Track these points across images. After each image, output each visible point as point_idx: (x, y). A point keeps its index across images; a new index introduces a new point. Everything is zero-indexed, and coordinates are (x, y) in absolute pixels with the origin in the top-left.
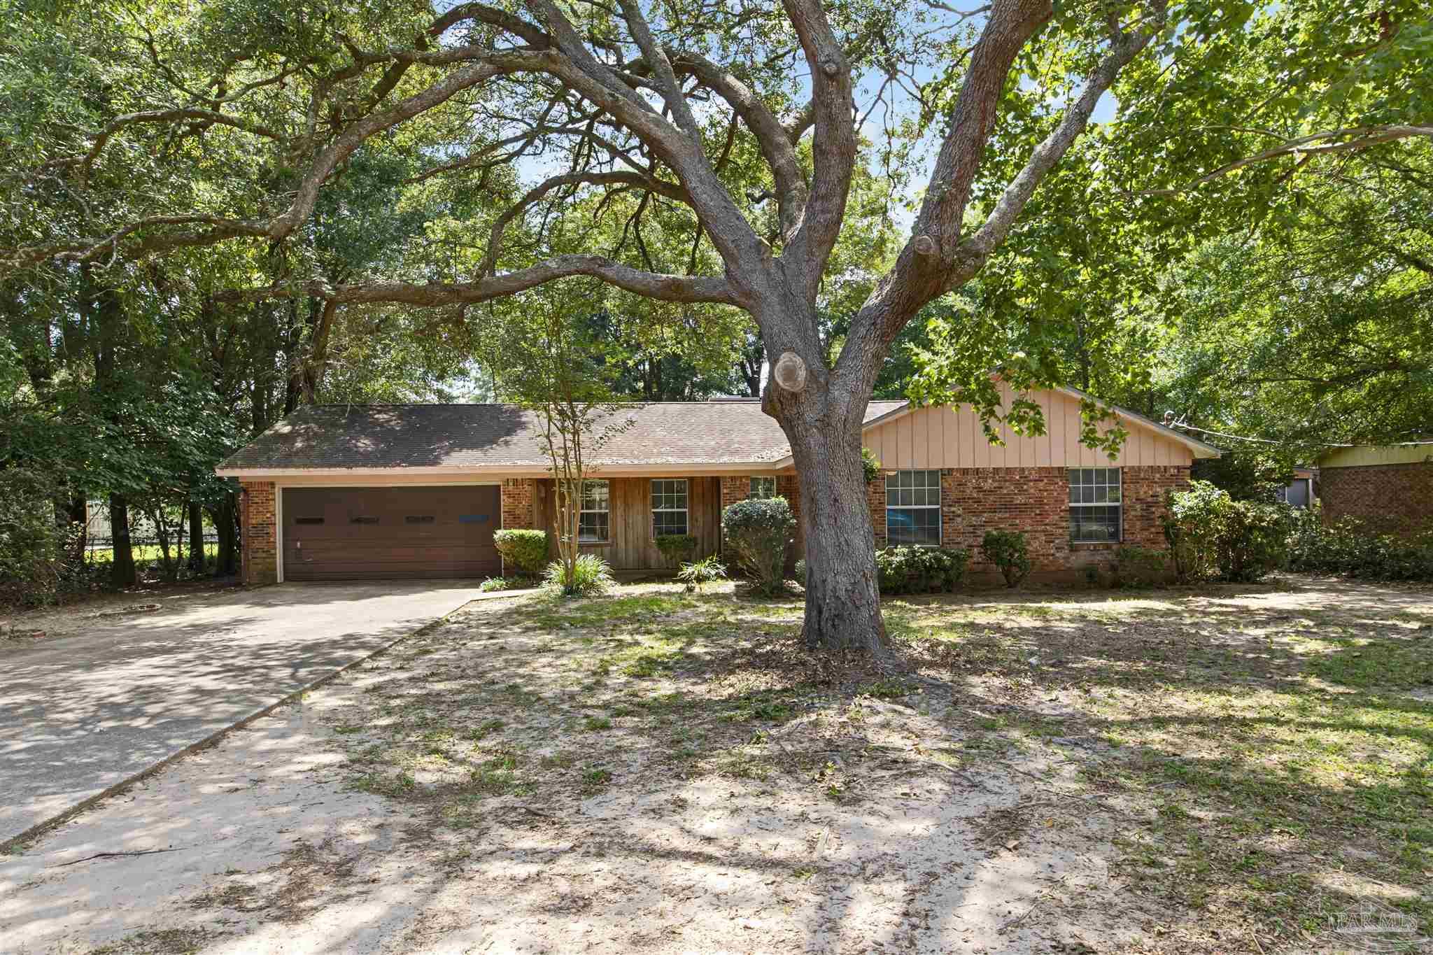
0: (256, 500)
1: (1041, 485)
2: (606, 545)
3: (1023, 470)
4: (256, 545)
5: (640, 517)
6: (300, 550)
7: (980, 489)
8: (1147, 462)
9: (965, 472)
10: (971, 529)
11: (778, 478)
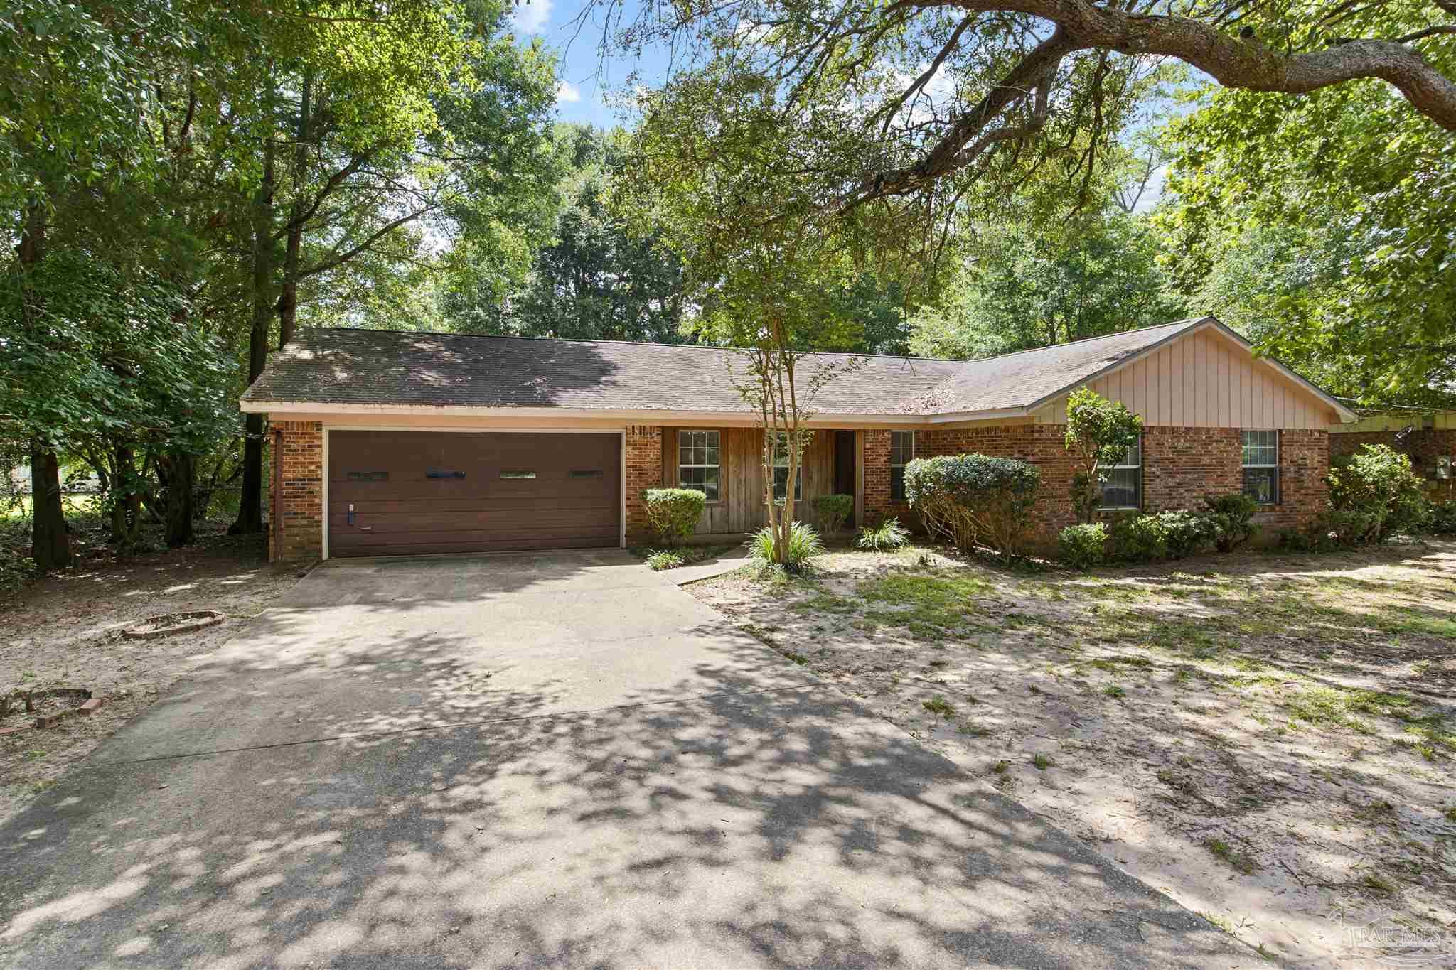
0: (294, 446)
1: (1222, 445)
2: (717, 505)
3: (1208, 430)
4: (293, 508)
5: (753, 473)
6: (354, 514)
7: (1174, 449)
8: (1300, 425)
9: (1163, 430)
10: (1167, 491)
11: (917, 432)
